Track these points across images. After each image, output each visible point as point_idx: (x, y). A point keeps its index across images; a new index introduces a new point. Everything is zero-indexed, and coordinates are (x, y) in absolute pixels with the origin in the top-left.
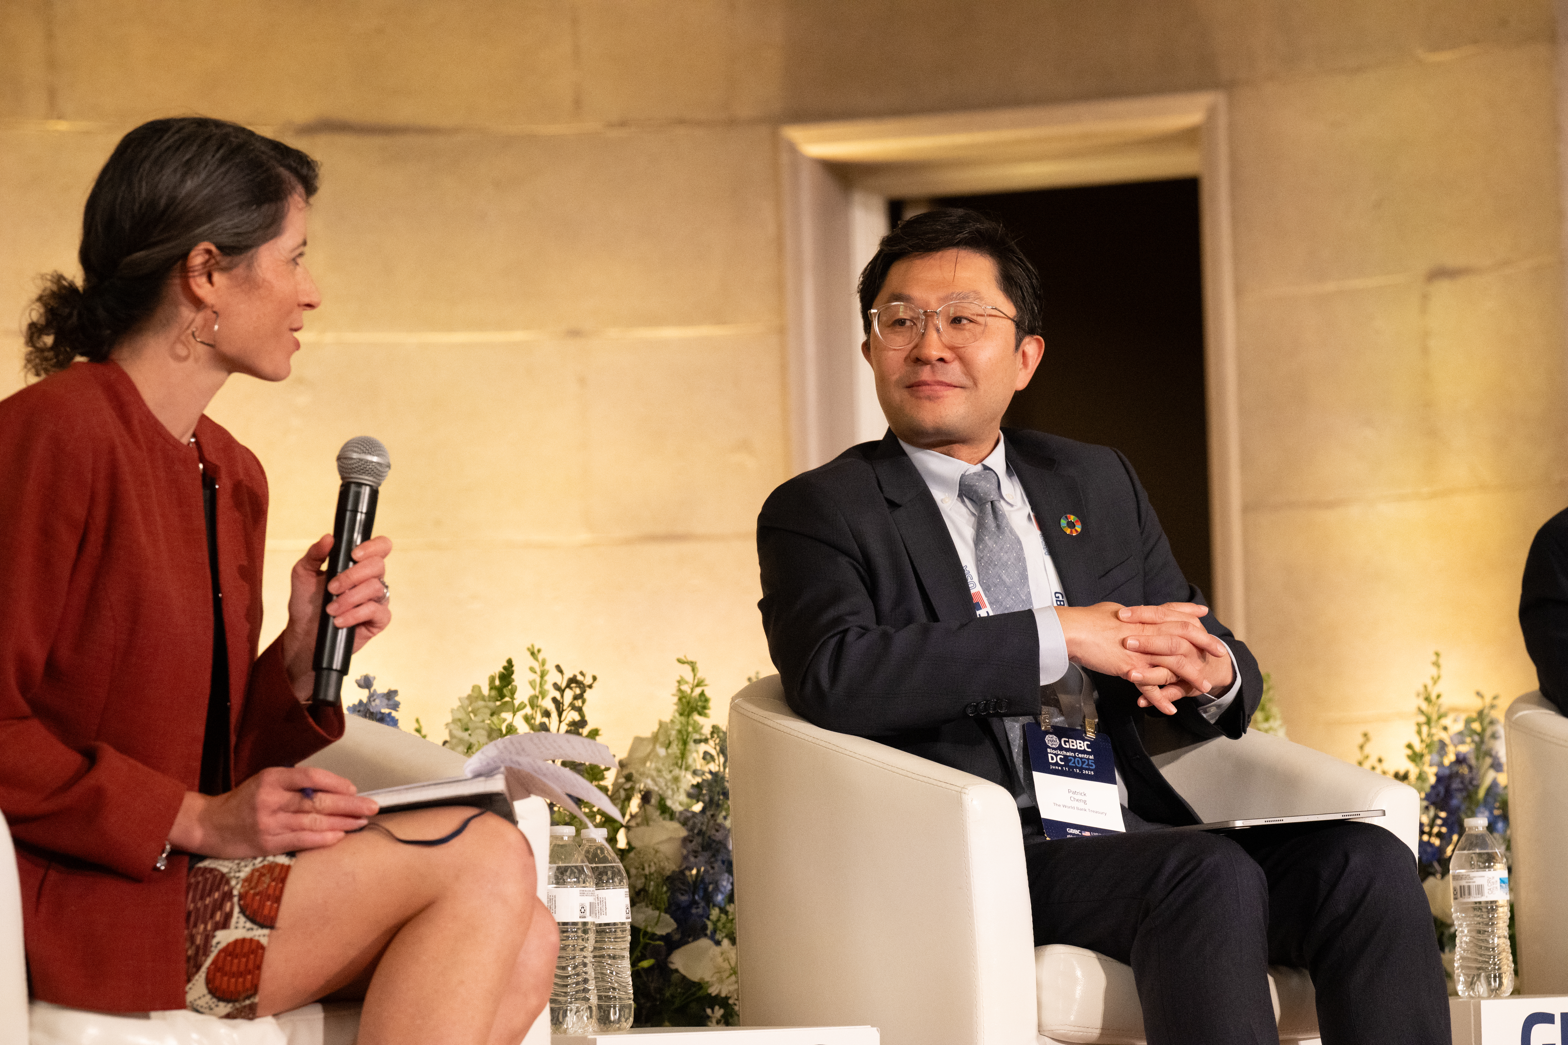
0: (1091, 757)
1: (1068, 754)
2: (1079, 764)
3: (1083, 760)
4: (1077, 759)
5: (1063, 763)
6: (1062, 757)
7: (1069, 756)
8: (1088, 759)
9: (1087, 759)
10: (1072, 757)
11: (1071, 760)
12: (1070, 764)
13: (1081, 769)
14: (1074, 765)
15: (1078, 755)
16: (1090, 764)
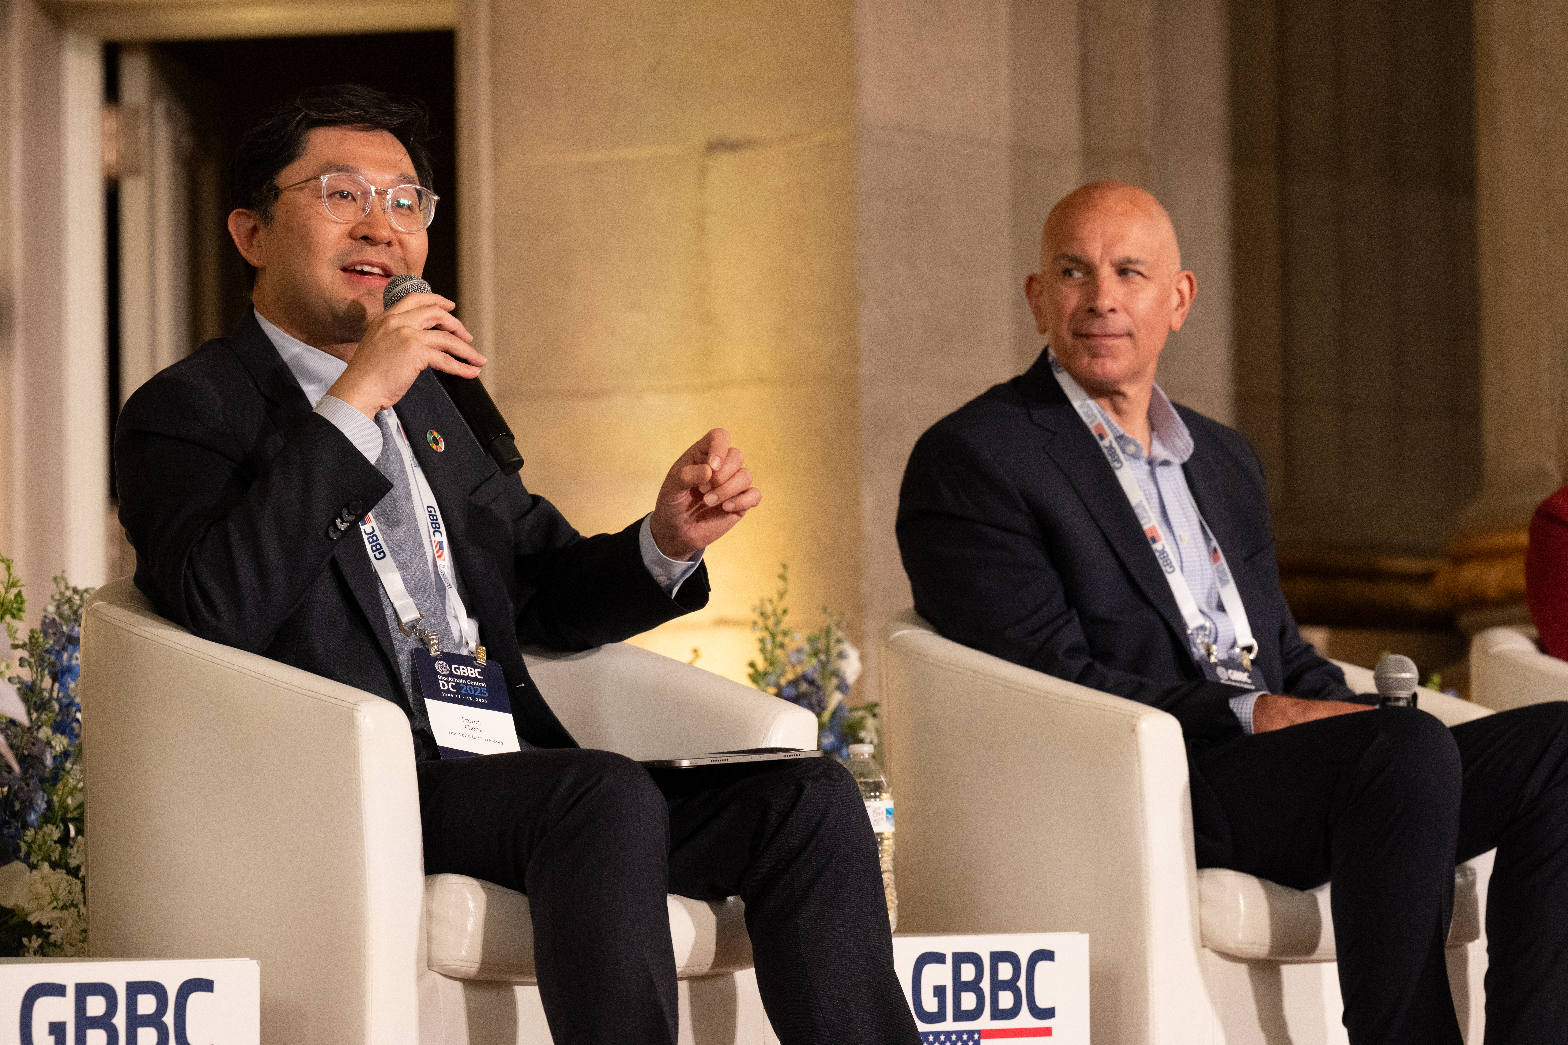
0: (484, 685)
1: (460, 681)
2: (471, 692)
3: (475, 688)
4: (468, 687)
5: (455, 691)
6: (454, 684)
7: (461, 683)
8: (481, 687)
9: (479, 686)
10: (464, 684)
11: (463, 687)
12: (462, 691)
13: (474, 697)
14: (466, 693)
15: (469, 682)
16: (483, 691)
